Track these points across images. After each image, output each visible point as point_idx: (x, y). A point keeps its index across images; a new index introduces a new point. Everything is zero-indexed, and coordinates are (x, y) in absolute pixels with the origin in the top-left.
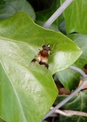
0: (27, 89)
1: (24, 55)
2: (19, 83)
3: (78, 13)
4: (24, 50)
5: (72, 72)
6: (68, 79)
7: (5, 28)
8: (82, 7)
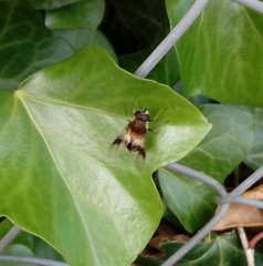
0: (101, 205)
1: (95, 135)
2: (84, 192)
3: (209, 55)
4: (95, 126)
5: (200, 192)
6: (189, 208)
7: (58, 81)
8: (218, 42)
